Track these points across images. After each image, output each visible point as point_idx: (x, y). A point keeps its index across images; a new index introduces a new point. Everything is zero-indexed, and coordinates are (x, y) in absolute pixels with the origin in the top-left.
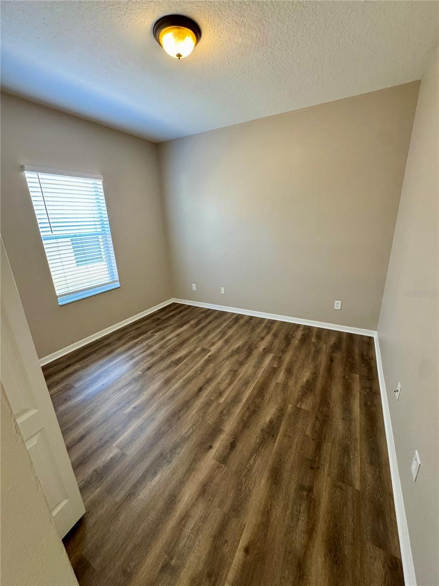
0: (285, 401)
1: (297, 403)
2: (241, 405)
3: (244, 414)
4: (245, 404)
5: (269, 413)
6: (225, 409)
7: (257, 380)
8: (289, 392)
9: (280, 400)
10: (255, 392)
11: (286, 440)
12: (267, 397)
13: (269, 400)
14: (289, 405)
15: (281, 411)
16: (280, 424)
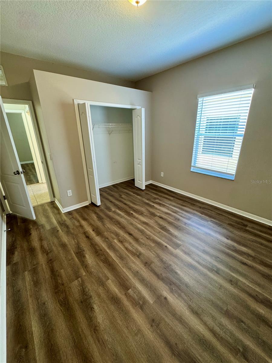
0: (90, 273)
1: (82, 281)
2: (106, 248)
3: (99, 247)
4: (105, 250)
5: (90, 259)
6: (109, 240)
7: (120, 266)
8: (94, 281)
9: (93, 270)
10: (110, 260)
11: (70, 258)
12: (101, 264)
13: (98, 263)
14: (85, 274)
15: (86, 266)
16: (79, 260)
